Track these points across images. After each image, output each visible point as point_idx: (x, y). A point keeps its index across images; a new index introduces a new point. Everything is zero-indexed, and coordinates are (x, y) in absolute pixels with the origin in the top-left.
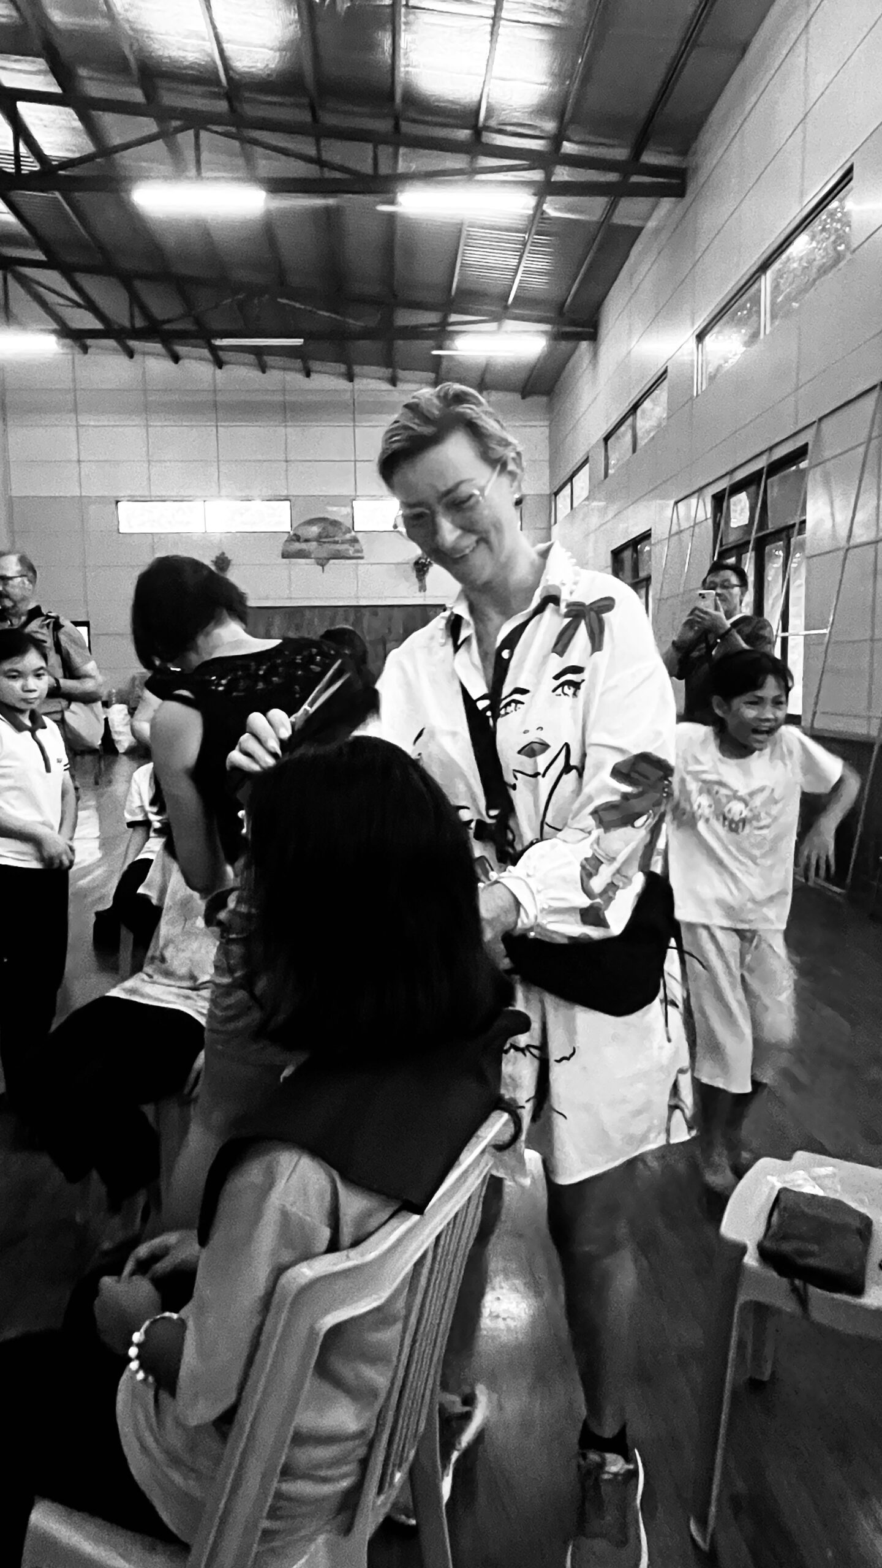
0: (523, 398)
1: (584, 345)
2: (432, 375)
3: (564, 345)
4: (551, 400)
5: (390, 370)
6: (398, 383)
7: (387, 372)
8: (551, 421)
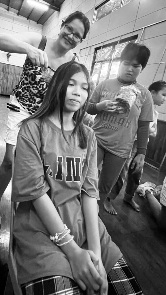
0: (37, 23)
1: (56, 12)
2: (18, 11)
3: (52, 10)
4: (43, 26)
5: (8, 6)
6: (9, 11)
7: (7, 7)
8: (42, 31)
